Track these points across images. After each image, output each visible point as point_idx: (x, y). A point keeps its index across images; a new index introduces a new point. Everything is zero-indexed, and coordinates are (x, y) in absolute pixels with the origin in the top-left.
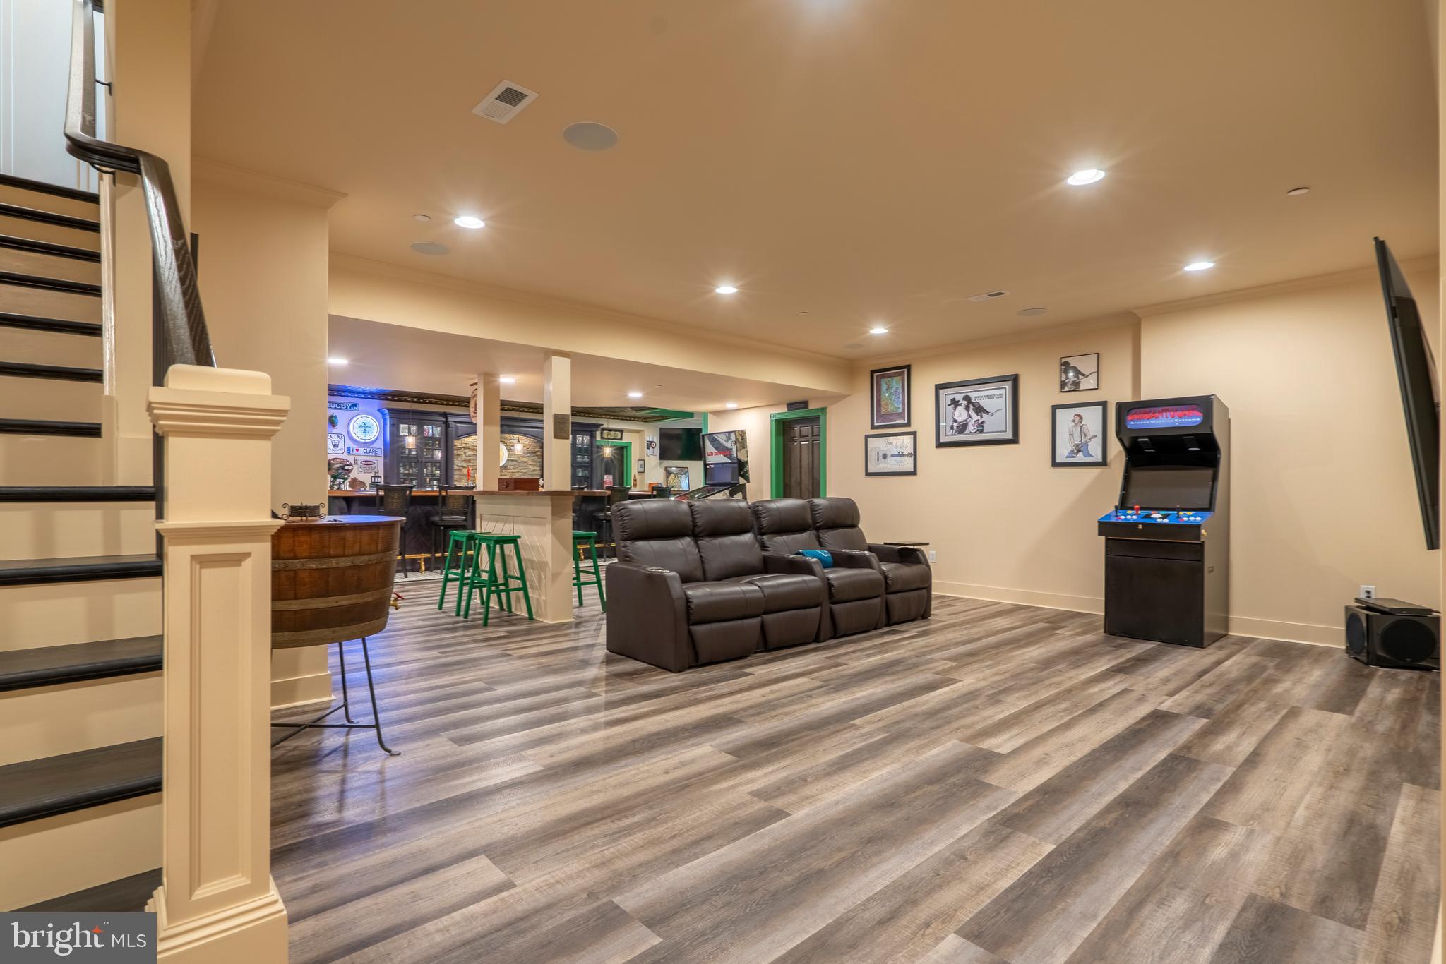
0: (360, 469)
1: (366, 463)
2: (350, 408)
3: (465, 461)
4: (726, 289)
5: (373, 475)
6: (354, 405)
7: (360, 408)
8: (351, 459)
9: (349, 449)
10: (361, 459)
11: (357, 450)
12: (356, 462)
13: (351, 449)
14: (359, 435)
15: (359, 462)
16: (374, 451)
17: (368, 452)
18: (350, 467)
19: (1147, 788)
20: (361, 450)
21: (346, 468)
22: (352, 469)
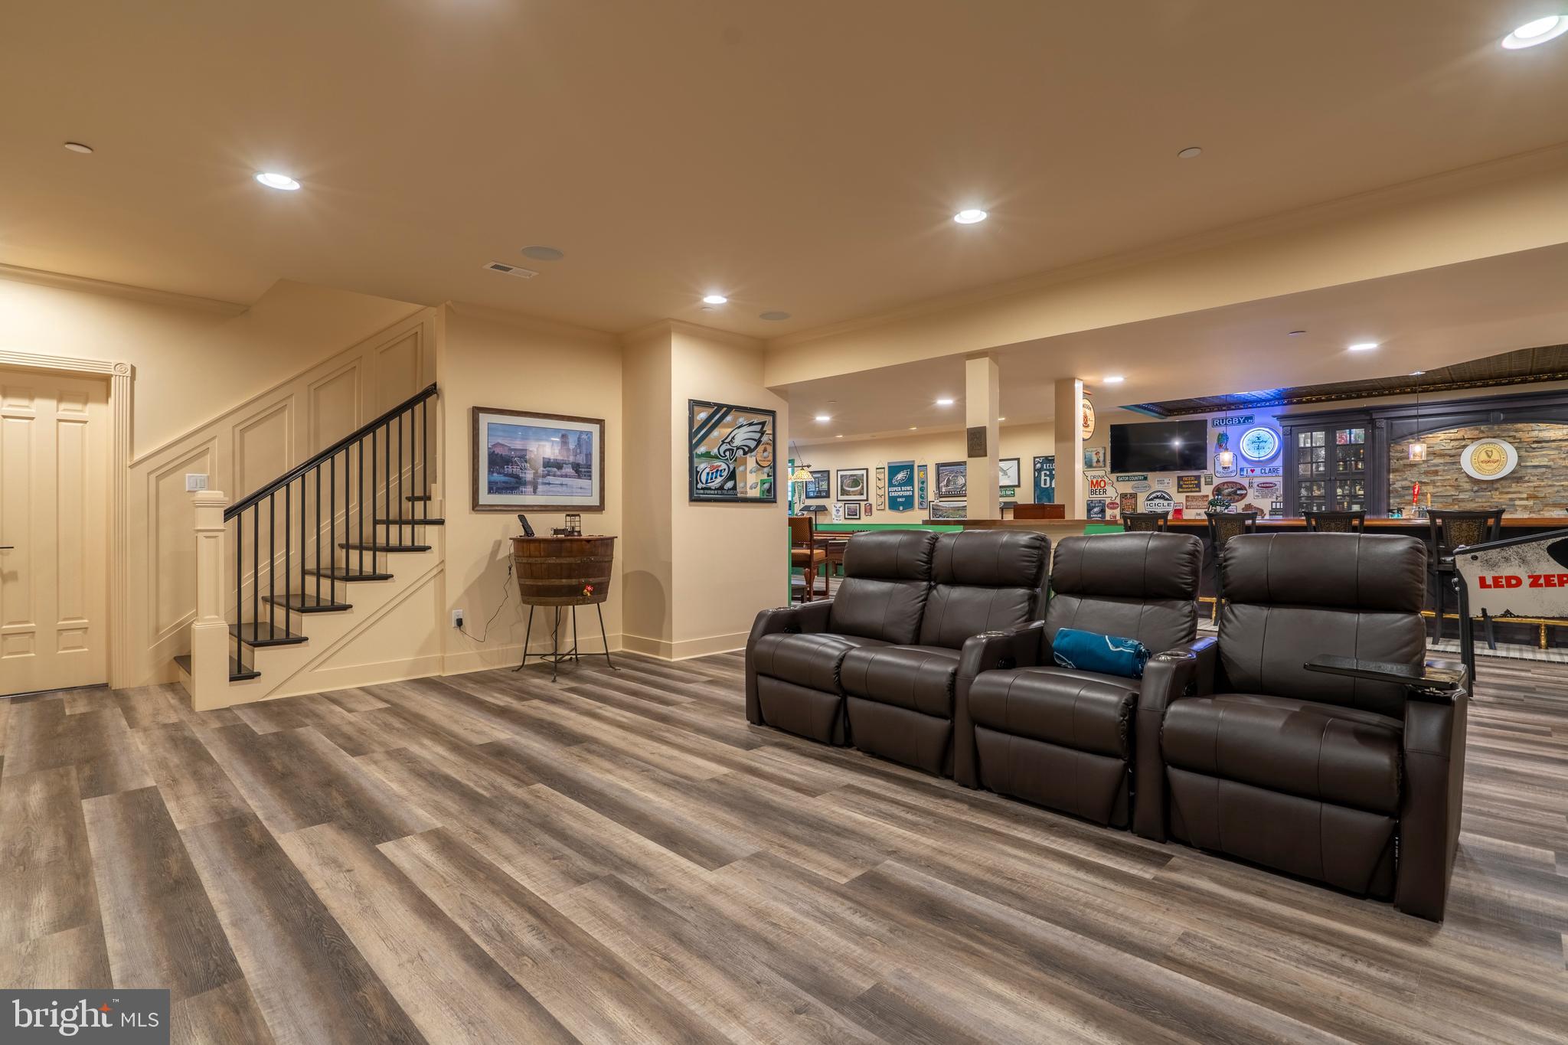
0: (1257, 494)
1: (1265, 485)
2: (1244, 422)
3: (1426, 473)
4: (971, 215)
5: (1275, 500)
6: (1249, 418)
7: (1257, 420)
8: (1245, 482)
9: (1242, 470)
10: (1257, 481)
11: (1252, 471)
12: (1251, 485)
13: (1245, 469)
14: (1251, 453)
15: (1255, 485)
16: (1274, 470)
17: (1267, 471)
18: (1244, 492)
19: (190, 910)
20: (1258, 471)
21: (1239, 492)
22: (1246, 494)
